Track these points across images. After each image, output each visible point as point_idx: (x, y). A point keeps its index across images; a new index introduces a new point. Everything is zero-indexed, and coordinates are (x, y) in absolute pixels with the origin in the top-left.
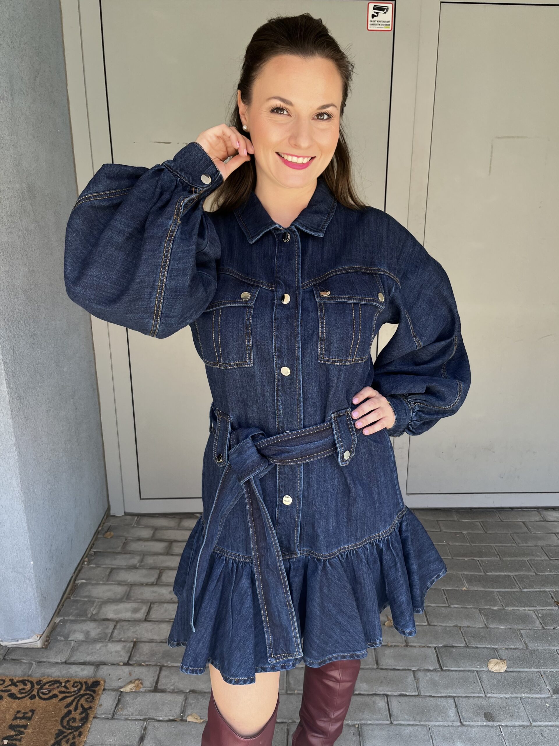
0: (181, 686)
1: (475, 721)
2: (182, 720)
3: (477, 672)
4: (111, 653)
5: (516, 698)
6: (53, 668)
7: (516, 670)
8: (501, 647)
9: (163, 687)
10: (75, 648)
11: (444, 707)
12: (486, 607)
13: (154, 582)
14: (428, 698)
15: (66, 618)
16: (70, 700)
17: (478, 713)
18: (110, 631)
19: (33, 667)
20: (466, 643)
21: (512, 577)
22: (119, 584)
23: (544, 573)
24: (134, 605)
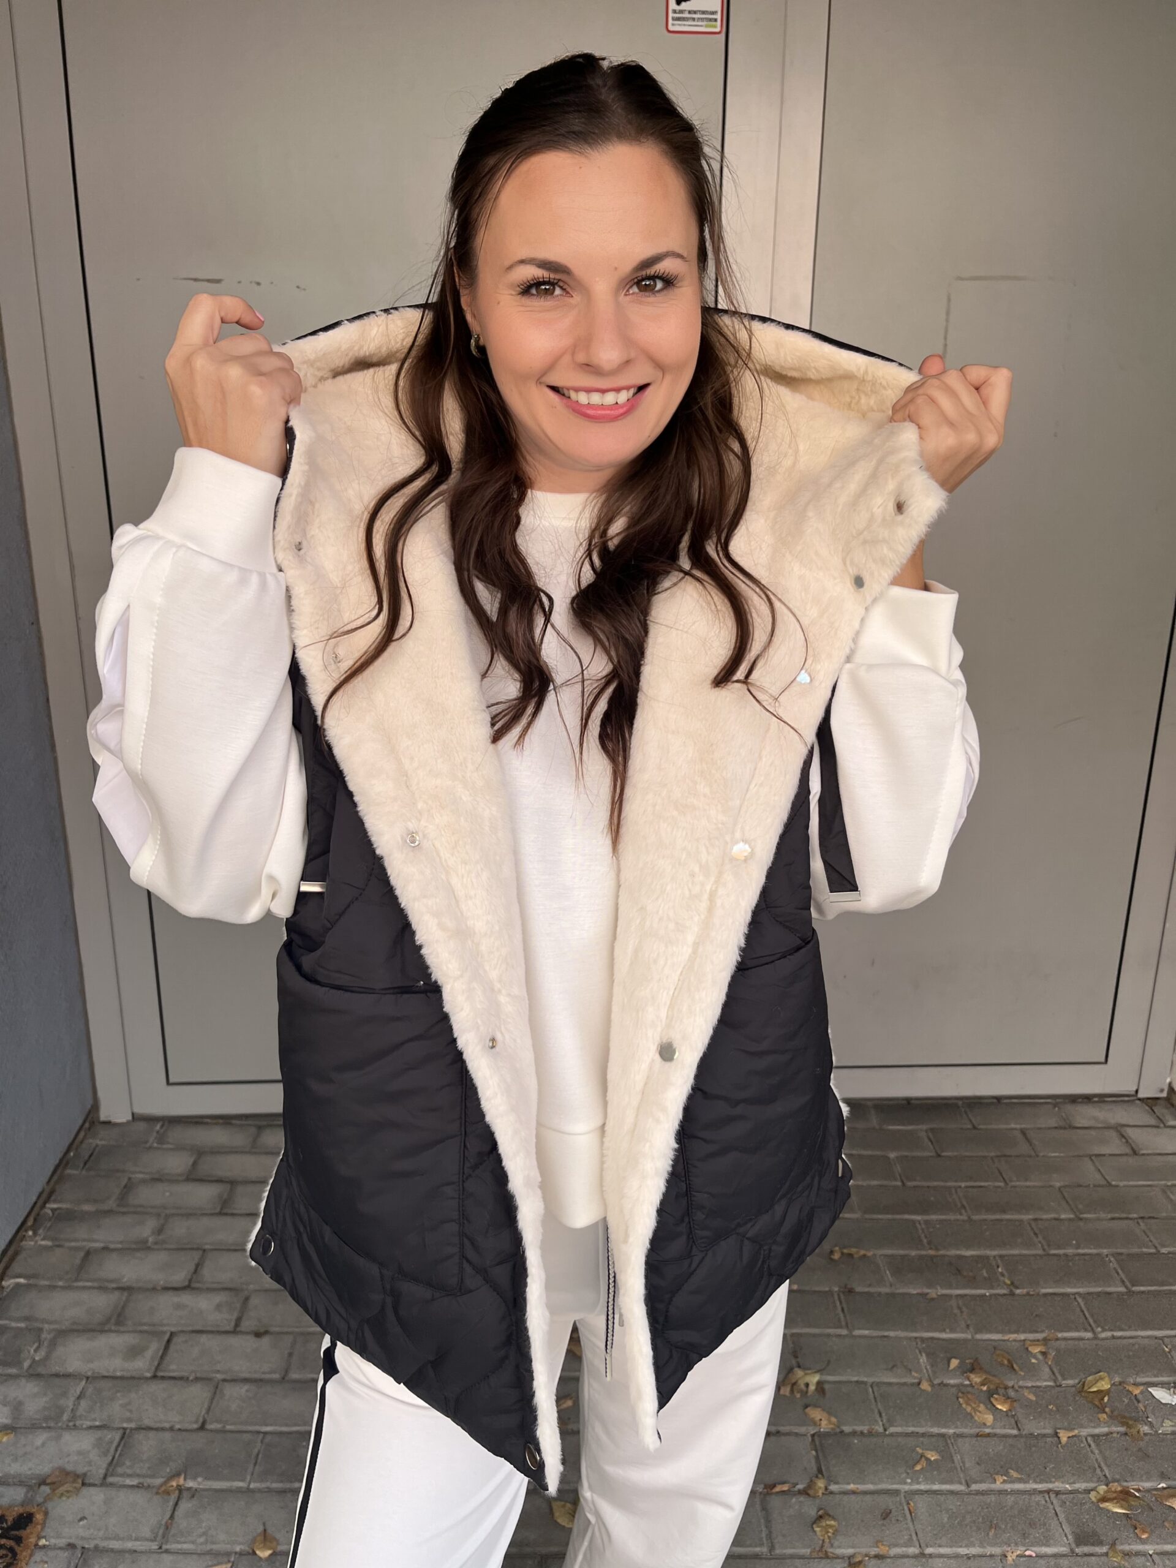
3: (906, 1494)
4: (70, 1454)
12: (930, 1335)
13: (182, 1283)
18: (71, 1404)
21: (992, 1258)
22: (100, 1288)
23: (1061, 1252)
24: (130, 1339)
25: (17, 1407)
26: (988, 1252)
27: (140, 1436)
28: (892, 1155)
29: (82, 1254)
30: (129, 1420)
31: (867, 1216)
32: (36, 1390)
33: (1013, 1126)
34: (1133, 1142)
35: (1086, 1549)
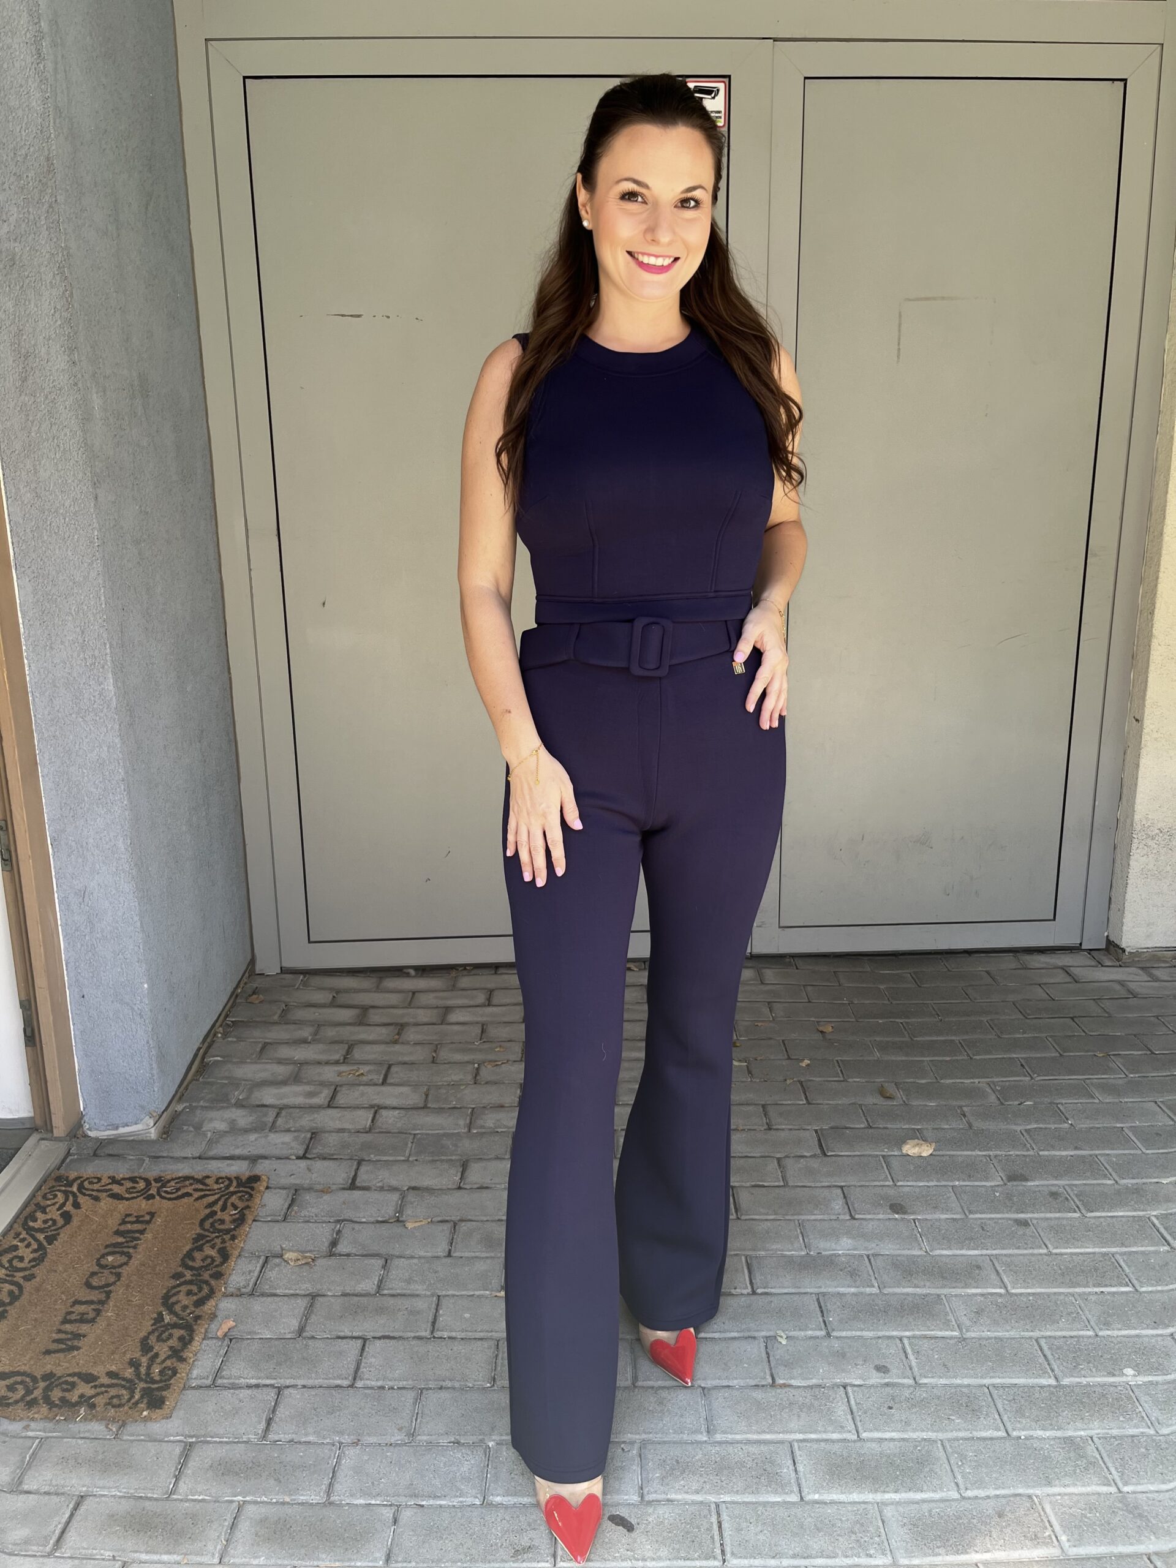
0: (394, 1183)
1: (874, 1214)
2: (398, 1221)
3: (884, 1156)
4: (276, 1145)
5: (945, 1186)
6: (179, 1164)
7: (948, 1153)
8: (925, 1126)
9: (364, 1184)
10: (215, 1140)
11: (825, 1198)
12: (907, 1081)
13: (339, 1060)
14: (799, 1189)
15: (194, 1104)
16: (211, 1199)
17: (880, 1205)
18: (271, 1119)
19: (145, 1164)
20: (869, 1124)
21: (957, 1042)
22: (279, 1063)
23: (1012, 1036)
24: (308, 1088)
25: (233, 1123)
26: (953, 1038)
27: (327, 1135)
28: (882, 987)
29: (260, 1045)
30: (317, 1129)
31: (860, 1020)
32: (244, 1113)
33: (980, 969)
34: (1075, 975)
35: (1015, 1183)
